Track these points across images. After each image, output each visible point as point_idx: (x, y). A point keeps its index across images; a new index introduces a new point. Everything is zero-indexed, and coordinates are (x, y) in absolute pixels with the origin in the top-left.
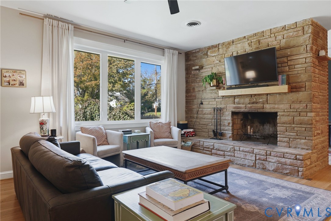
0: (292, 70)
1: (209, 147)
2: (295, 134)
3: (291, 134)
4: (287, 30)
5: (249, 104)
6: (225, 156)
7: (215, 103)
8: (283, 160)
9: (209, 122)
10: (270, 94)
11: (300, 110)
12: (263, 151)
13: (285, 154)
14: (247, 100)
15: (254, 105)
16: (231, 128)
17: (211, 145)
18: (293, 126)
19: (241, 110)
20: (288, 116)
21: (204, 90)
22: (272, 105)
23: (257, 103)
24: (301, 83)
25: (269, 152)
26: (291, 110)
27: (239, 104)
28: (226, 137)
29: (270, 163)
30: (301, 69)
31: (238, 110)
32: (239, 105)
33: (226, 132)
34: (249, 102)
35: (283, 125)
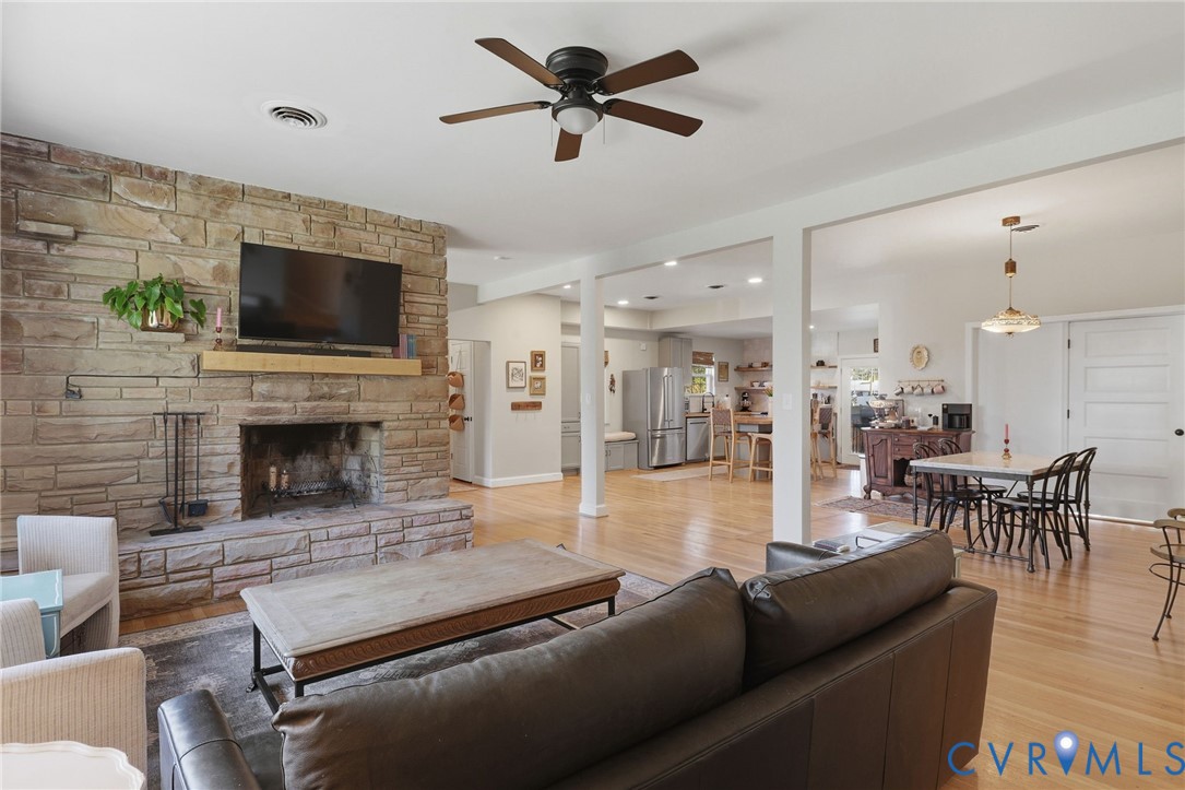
0: (413, 325)
1: (199, 565)
2: (419, 468)
3: (413, 469)
4: (402, 229)
5: (308, 399)
6: (274, 573)
7: (158, 393)
8: (439, 528)
9: (120, 471)
10: (364, 376)
11: (428, 416)
12: (394, 521)
13: (442, 514)
14: (301, 389)
15: (322, 403)
16: (238, 480)
17: (212, 553)
18: (416, 450)
19: (278, 417)
20: (406, 429)
21: (89, 336)
22: (372, 404)
23: (331, 397)
24: (429, 358)
25: (410, 519)
26: (413, 416)
27: (271, 398)
28: (218, 513)
29: (413, 545)
30: (429, 326)
31: (267, 418)
32: (272, 405)
33: (216, 497)
34: (307, 394)
35: (395, 452)
